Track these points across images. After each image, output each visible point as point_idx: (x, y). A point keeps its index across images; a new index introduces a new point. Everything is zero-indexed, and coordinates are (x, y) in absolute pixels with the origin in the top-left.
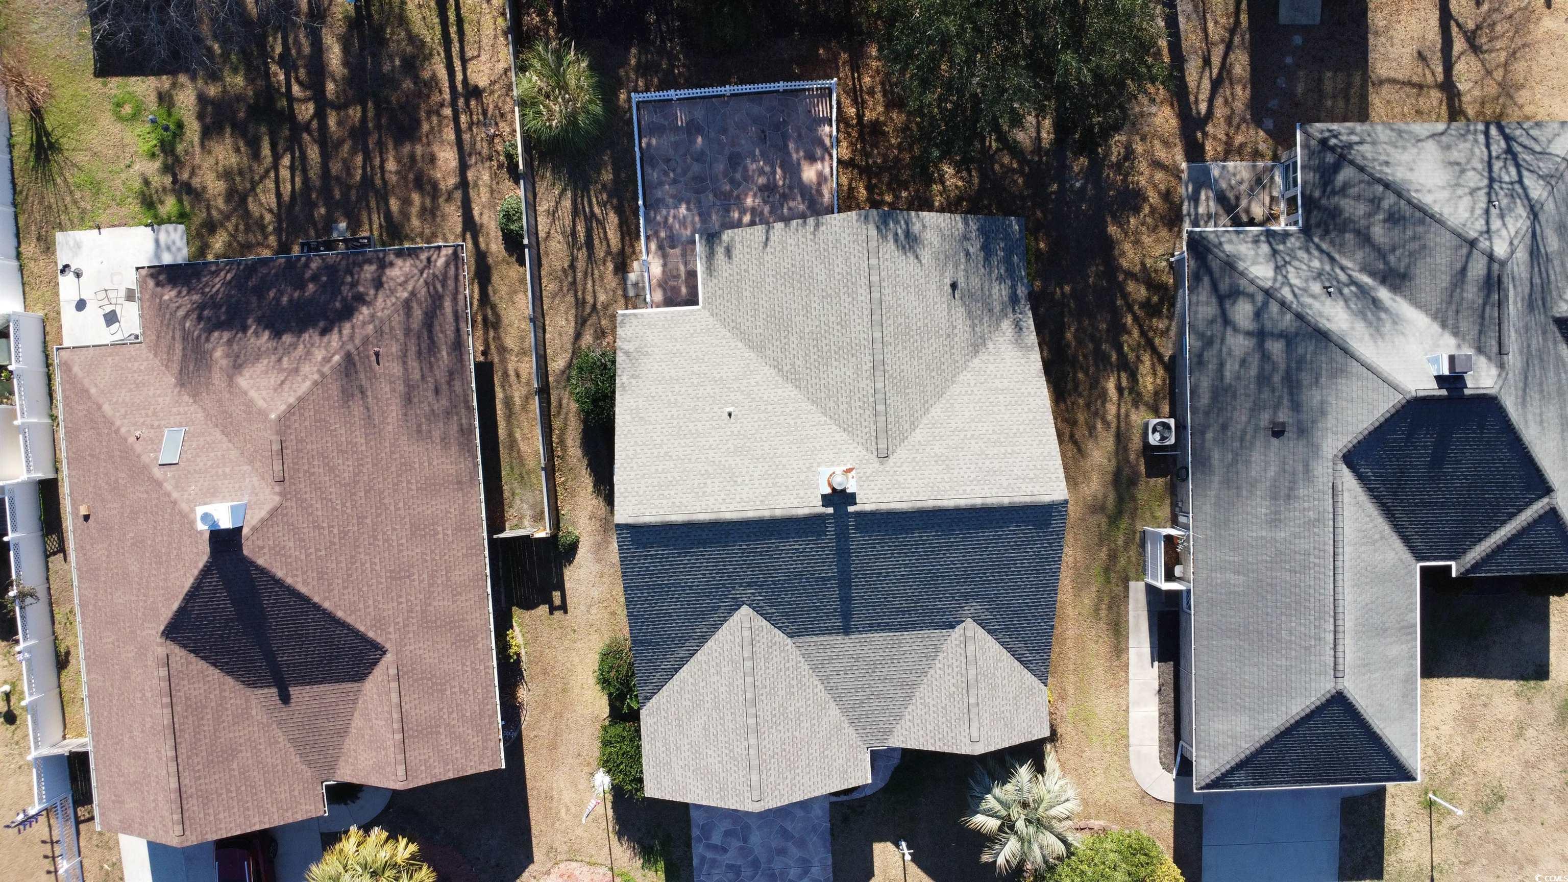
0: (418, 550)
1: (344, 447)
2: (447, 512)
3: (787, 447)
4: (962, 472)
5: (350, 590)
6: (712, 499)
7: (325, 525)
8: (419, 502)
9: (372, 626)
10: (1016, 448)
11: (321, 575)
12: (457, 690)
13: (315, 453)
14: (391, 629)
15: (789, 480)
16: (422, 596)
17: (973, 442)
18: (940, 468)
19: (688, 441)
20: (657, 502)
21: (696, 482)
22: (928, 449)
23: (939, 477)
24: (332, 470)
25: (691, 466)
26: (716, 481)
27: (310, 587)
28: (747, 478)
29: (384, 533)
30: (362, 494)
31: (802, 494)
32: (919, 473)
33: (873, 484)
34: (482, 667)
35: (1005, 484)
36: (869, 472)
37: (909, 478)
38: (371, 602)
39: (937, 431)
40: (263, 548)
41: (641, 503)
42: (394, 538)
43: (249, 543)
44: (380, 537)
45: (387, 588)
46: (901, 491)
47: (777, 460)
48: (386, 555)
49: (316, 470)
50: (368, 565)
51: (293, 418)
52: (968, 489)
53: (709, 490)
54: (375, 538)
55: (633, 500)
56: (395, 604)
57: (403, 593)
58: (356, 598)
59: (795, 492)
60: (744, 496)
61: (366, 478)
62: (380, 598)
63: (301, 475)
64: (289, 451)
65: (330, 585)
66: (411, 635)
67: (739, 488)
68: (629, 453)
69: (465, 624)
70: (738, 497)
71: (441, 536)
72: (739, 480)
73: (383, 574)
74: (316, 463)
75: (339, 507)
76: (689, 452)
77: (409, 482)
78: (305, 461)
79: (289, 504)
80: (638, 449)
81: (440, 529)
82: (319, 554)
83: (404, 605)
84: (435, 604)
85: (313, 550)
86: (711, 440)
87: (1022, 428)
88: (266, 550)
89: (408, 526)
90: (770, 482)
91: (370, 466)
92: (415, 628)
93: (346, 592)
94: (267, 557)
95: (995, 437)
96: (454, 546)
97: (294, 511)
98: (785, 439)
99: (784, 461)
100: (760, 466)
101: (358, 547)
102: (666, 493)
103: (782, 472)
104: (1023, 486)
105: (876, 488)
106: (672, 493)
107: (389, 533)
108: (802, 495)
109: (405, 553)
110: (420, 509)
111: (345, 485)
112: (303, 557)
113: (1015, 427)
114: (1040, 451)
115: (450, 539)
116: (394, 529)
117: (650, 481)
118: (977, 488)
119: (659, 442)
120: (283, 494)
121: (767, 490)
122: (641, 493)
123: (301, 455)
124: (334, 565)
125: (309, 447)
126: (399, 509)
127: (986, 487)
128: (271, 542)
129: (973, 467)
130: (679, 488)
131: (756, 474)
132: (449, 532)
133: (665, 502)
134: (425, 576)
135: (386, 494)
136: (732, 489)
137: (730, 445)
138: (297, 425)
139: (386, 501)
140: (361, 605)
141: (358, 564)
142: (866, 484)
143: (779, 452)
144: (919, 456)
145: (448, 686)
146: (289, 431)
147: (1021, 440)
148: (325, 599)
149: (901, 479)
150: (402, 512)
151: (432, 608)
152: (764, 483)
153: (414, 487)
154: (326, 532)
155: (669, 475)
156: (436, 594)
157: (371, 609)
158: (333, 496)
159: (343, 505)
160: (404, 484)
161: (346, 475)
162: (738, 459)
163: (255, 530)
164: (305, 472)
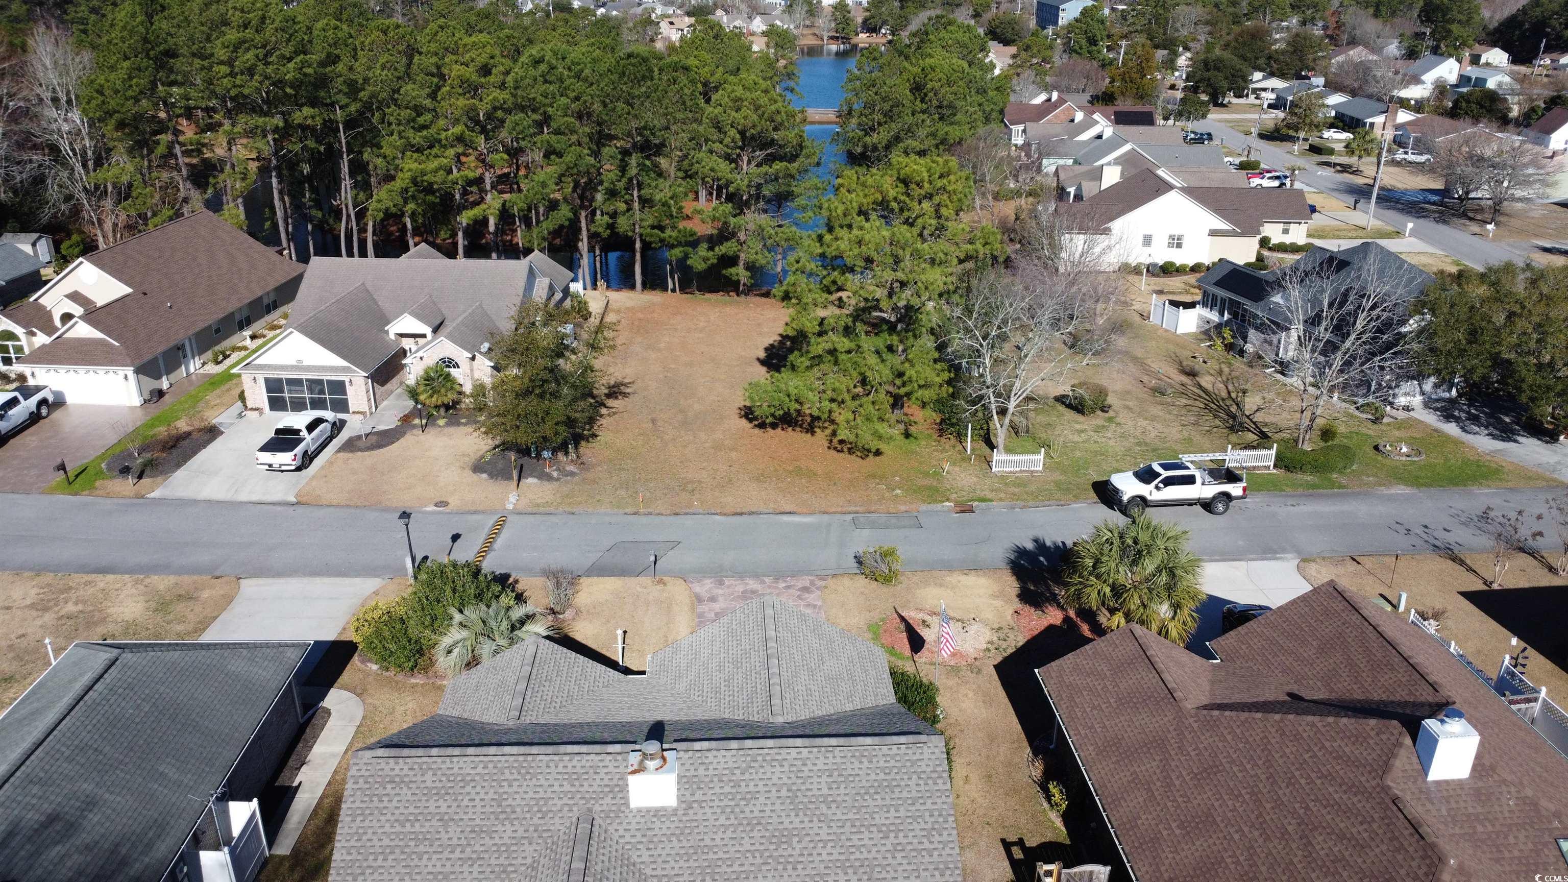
0: (1195, 802)
1: (1338, 865)
2: (1176, 851)
3: (718, 841)
4: (482, 796)
5: (1257, 738)
6: (820, 766)
7: (1318, 782)
8: (1215, 848)
9: (1218, 719)
10: (398, 828)
11: (1297, 737)
12: (1104, 706)
13: (1373, 844)
14: (1195, 725)
15: (717, 790)
16: (1173, 764)
17: (455, 841)
18: (510, 802)
19: (858, 855)
20: (892, 763)
21: (842, 791)
22: (521, 832)
23: (515, 789)
24: (1342, 837)
25: (851, 816)
26: (815, 792)
27: (1303, 723)
28: (774, 793)
29: (1244, 801)
30: (1290, 828)
31: (701, 771)
32: (541, 795)
33: (606, 782)
34: (1083, 732)
35: (429, 776)
36: (608, 800)
37: (556, 788)
38: (1229, 737)
39: (502, 860)
40: (1378, 734)
41: (913, 763)
42: (1230, 803)
43: (1396, 732)
44: (1247, 797)
45: (1216, 756)
46: (569, 770)
47: (733, 821)
48: (1231, 784)
49: (1361, 828)
50: (1248, 767)
51: (1424, 869)
52: (480, 770)
53: (824, 779)
54: (1253, 794)
55: (924, 768)
56: (1201, 746)
57: (1195, 758)
58: (1247, 734)
59: (711, 772)
60: (778, 769)
61: (1294, 846)
62: (1220, 745)
63: (1376, 816)
64: (1406, 833)
65: (1284, 733)
66: (1171, 729)
67: (785, 780)
68: (937, 838)
69: (1114, 759)
70: (786, 768)
71: (1174, 825)
72: (784, 792)
73: (1227, 766)
74: (1365, 835)
75: (1311, 804)
76: (855, 837)
77: (1238, 863)
78: (1380, 832)
79: (1374, 783)
80: (927, 845)
81: (1178, 832)
82: (1310, 754)
83: (1190, 749)
84: (1154, 764)
85: (1320, 754)
86: (825, 857)
87: (380, 862)
88: (1373, 733)
89: (1219, 819)
90: (743, 789)
91: (1295, 860)
92: (1169, 736)
93: (1262, 735)
94: (1367, 728)
95: (421, 848)
96: (1153, 822)
97: (1363, 779)
98: (721, 855)
99: (722, 820)
100: (756, 814)
101: (1268, 778)
102: (882, 776)
103: (726, 802)
104: (406, 771)
105: (602, 775)
106: (873, 776)
107: (1237, 805)
108: (702, 768)
109: (1210, 794)
110: (1211, 841)
111: (1316, 828)
112: (1327, 744)
113: (390, 862)
114: (367, 823)
115: (1161, 827)
116: (1234, 809)
117: (905, 794)
118: (468, 770)
119: (899, 855)
120: (1386, 789)
121: (747, 776)
122: (915, 777)
123: (1389, 835)
124: (1287, 751)
125: (1384, 848)
126: (1237, 832)
127: (456, 771)
128: (1371, 742)
129: (466, 802)
130: (864, 783)
131: (762, 800)
132: (1165, 833)
133: (882, 764)
134: (1177, 783)
135: (1261, 841)
136: (794, 779)
137: (798, 847)
138: (1414, 864)
139: (1256, 833)
140: (1238, 731)
141: (1260, 763)
142: (615, 782)
143: (729, 834)
144: (536, 821)
145: (1115, 705)
146: (1421, 853)
147: (386, 842)
148: (1282, 720)
149: (567, 787)
150: (1232, 830)
151: (1157, 758)
152: (751, 788)
153: (1229, 860)
154: (1313, 775)
155: (880, 802)
156: (1158, 771)
157: (1225, 732)
158: (1324, 812)
159: (1307, 808)
160: (1242, 858)
161: (1320, 839)
162: (786, 824)
163: (1399, 744)
164: (1373, 820)
